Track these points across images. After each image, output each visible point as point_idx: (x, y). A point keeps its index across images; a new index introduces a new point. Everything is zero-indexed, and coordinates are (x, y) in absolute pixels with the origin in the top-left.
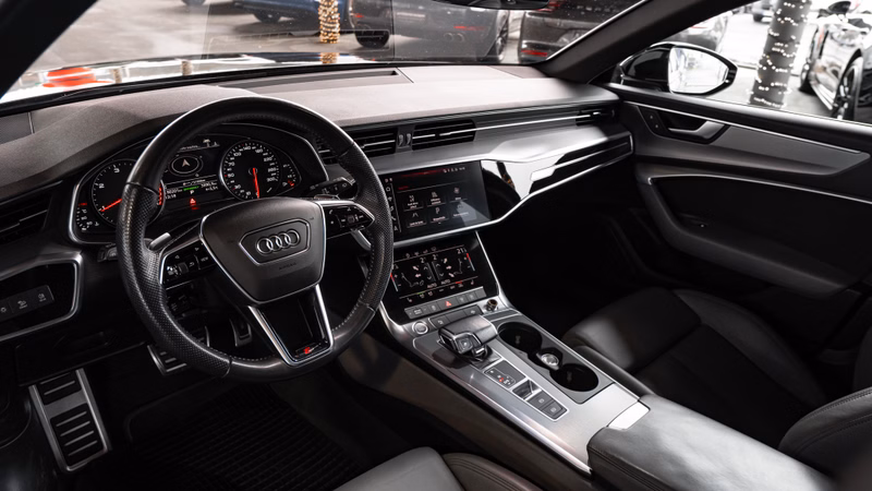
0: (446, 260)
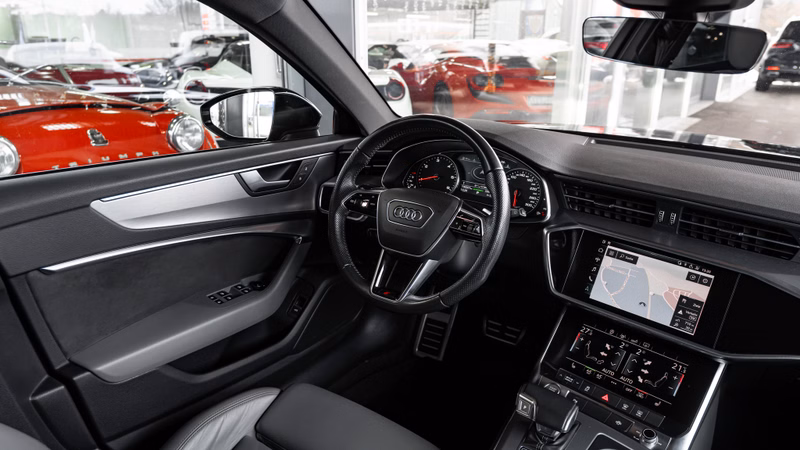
0: (649, 363)
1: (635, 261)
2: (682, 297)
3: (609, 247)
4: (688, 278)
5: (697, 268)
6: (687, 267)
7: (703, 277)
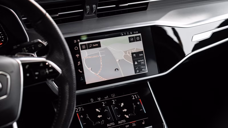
0: (122, 104)
1: (99, 45)
2: (132, 54)
3: (80, 43)
4: (130, 42)
5: (131, 33)
6: (126, 35)
7: (136, 37)
